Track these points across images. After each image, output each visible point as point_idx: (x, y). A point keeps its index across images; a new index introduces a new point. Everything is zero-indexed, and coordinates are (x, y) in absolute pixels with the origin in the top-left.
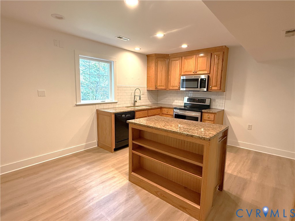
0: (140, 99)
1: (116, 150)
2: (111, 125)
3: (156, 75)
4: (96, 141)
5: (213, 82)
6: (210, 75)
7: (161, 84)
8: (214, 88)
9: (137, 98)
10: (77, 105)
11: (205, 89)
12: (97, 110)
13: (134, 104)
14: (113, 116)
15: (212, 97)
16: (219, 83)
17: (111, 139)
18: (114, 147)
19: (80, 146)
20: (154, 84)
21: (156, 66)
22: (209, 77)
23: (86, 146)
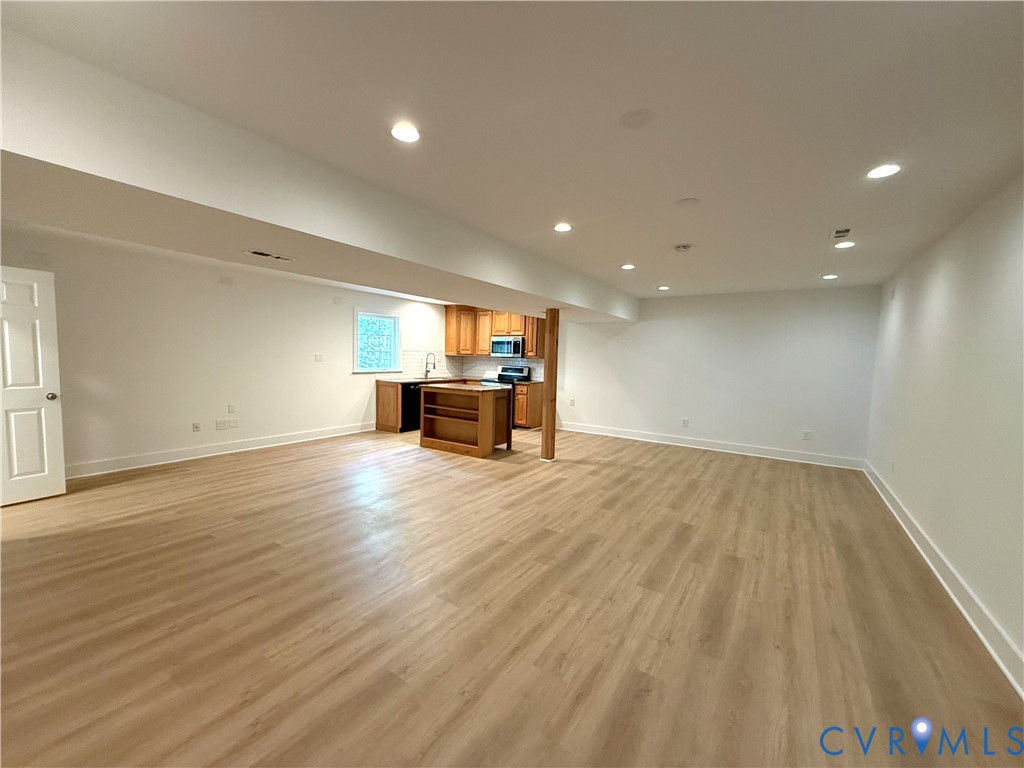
0: (434, 368)
1: (403, 430)
2: (396, 401)
3: (458, 334)
4: (374, 422)
5: (529, 346)
6: (526, 337)
7: (466, 347)
8: (529, 354)
9: (430, 367)
10: (354, 373)
11: (520, 355)
12: (377, 381)
13: (426, 375)
14: (400, 387)
15: (532, 366)
16: (535, 347)
17: (396, 416)
18: (400, 426)
19: (355, 425)
20: (455, 348)
21: (459, 322)
22: (523, 339)
23: (363, 427)
